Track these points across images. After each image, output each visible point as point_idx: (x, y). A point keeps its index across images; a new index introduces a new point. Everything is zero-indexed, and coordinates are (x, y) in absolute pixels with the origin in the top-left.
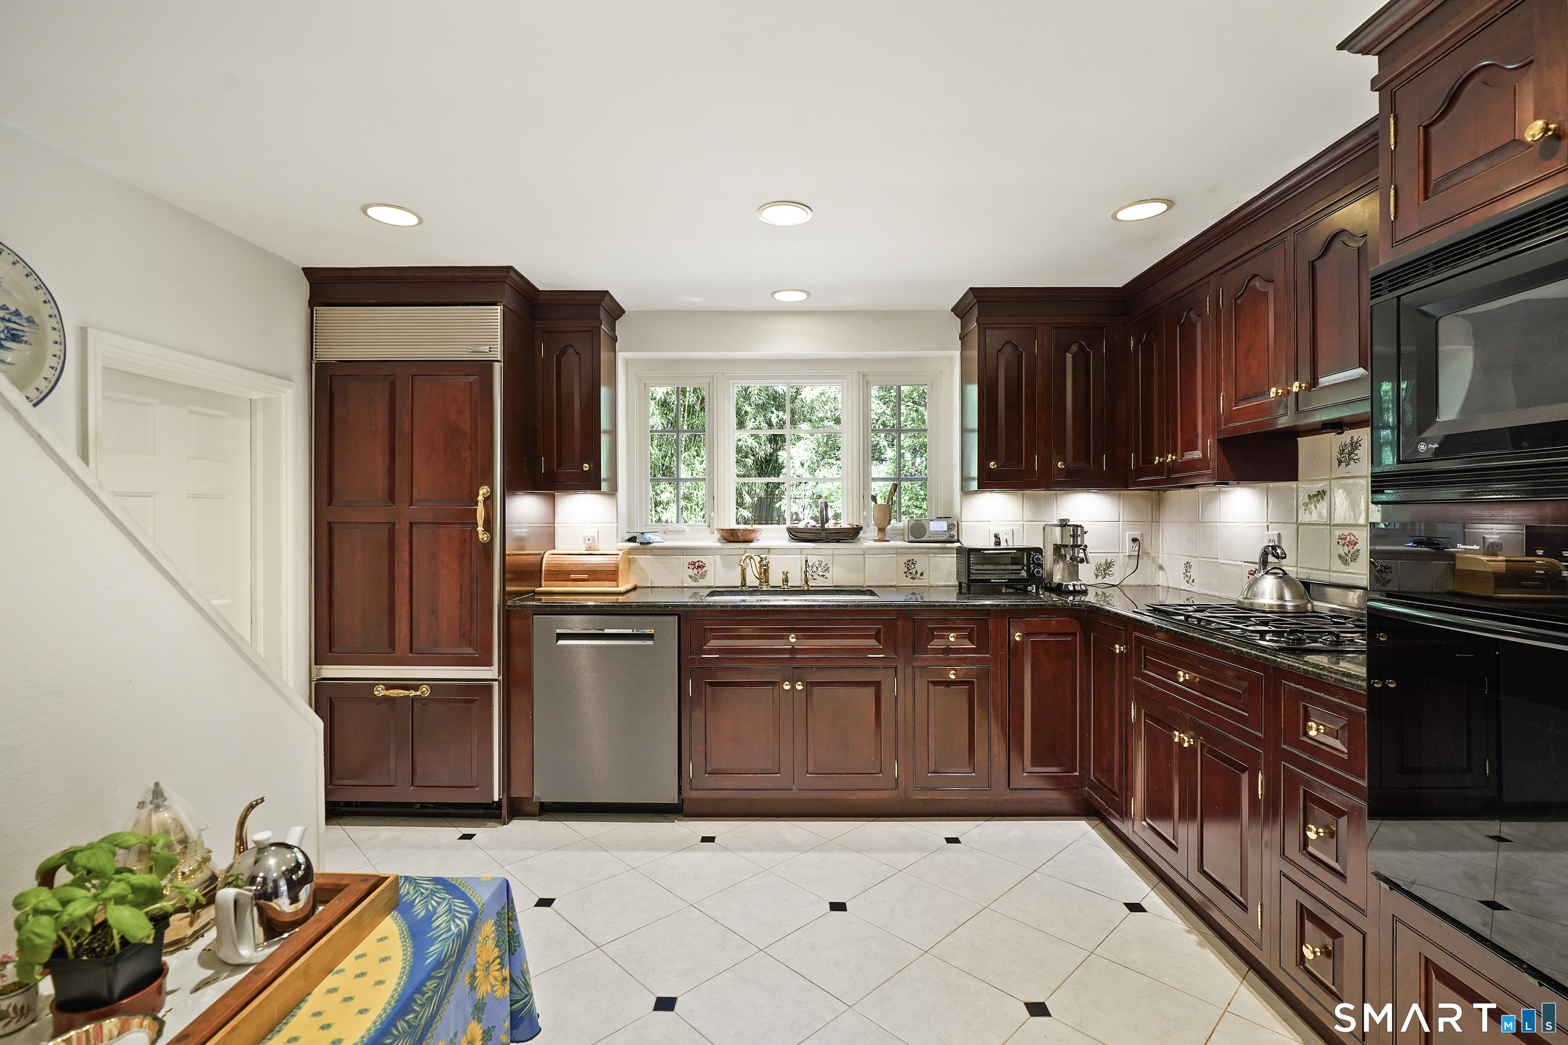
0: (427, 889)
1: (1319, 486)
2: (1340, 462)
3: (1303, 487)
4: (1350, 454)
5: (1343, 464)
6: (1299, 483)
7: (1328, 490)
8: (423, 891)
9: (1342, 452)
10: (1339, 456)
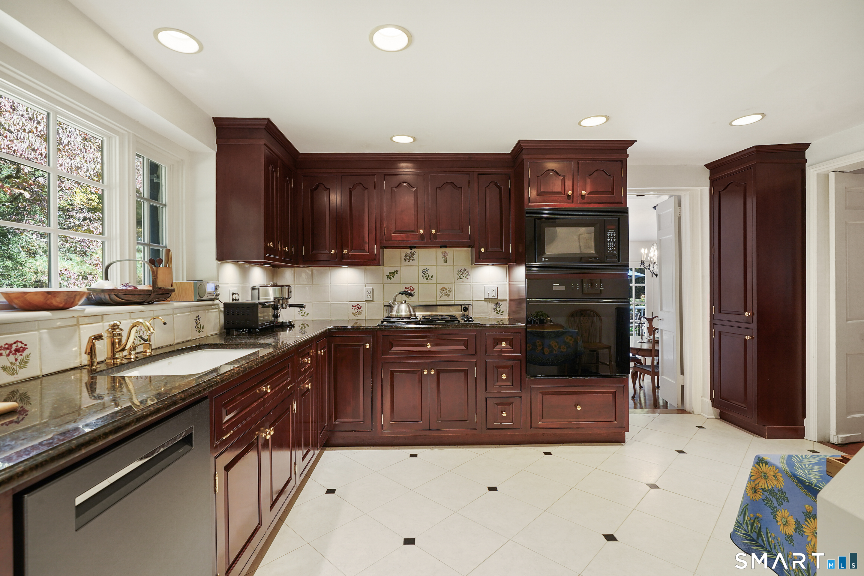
0: (804, 471)
1: (395, 269)
2: (405, 260)
3: (387, 269)
4: (410, 257)
5: (407, 261)
6: (385, 267)
7: (400, 270)
8: (807, 472)
9: (406, 256)
10: (405, 258)
